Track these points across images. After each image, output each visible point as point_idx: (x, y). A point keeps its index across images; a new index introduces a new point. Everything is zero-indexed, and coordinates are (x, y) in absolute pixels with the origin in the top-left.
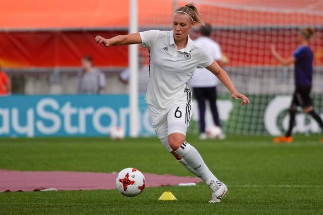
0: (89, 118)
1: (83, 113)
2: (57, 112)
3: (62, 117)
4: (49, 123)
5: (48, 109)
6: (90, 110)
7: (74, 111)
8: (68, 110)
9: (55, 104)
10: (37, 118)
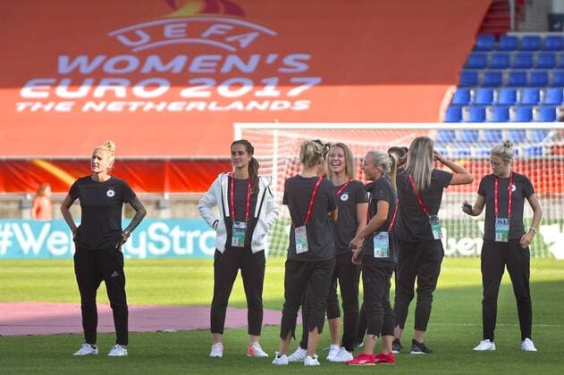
0: (196, 240)
1: (190, 236)
2: (167, 235)
3: (171, 239)
4: (159, 245)
5: (159, 232)
6: (197, 233)
7: (182, 234)
8: (177, 233)
9: (165, 228)
10: (149, 240)
